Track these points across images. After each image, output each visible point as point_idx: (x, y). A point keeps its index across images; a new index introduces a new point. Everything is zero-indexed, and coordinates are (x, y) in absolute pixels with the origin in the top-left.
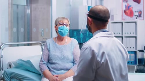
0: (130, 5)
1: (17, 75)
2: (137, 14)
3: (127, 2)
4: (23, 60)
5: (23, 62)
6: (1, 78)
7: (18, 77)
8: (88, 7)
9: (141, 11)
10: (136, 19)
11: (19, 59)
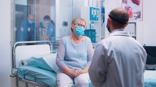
0: (130, 6)
1: (31, 72)
2: (136, 15)
3: (126, 3)
4: (36, 57)
5: (36, 60)
6: (14, 75)
7: (32, 74)
8: (90, 8)
9: (140, 13)
10: (136, 20)
11: (32, 57)
